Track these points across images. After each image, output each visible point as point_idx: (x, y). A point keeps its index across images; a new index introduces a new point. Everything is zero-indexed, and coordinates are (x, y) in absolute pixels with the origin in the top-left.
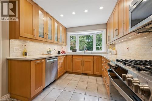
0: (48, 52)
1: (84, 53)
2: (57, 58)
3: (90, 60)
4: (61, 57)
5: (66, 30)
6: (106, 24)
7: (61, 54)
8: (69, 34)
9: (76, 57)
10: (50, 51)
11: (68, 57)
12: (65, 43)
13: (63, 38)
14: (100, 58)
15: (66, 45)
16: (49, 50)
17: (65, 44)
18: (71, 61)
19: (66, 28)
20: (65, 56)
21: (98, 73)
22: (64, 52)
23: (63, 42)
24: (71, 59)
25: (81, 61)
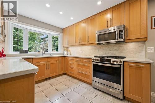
1: (43, 55)
3: (55, 62)
9: (39, 60)
14: (64, 58)
25: (45, 65)
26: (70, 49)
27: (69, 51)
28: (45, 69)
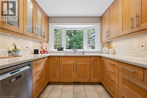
0: (9, 52)
2: (29, 65)
3: (85, 63)
4: (38, 62)
5: (48, 19)
6: (101, 17)
7: (40, 56)
8: (53, 26)
9: (66, 59)
10: (16, 50)
11: (51, 59)
12: (46, 37)
13: (44, 30)
15: (48, 42)
16: (12, 48)
17: (46, 39)
18: (57, 65)
19: (48, 17)
20: (46, 59)
21: (96, 80)
22: (44, 52)
23: (44, 37)
24: (57, 63)
25: (72, 65)
26: (114, 44)
27: (112, 48)
28: (72, 71)
